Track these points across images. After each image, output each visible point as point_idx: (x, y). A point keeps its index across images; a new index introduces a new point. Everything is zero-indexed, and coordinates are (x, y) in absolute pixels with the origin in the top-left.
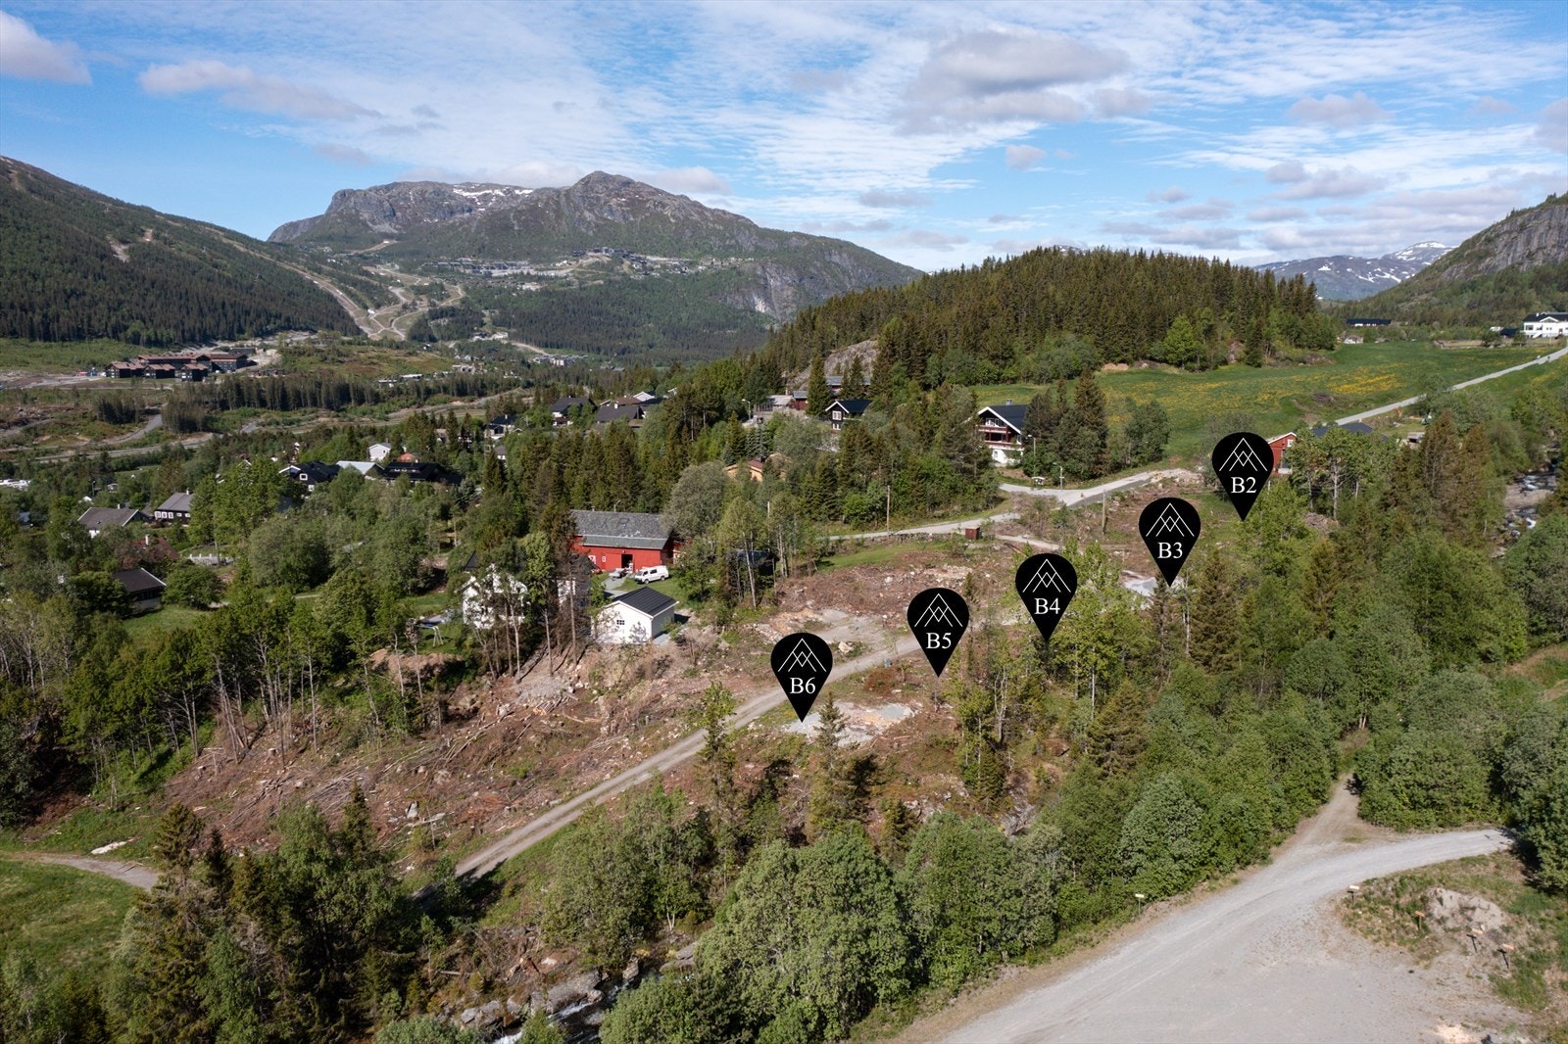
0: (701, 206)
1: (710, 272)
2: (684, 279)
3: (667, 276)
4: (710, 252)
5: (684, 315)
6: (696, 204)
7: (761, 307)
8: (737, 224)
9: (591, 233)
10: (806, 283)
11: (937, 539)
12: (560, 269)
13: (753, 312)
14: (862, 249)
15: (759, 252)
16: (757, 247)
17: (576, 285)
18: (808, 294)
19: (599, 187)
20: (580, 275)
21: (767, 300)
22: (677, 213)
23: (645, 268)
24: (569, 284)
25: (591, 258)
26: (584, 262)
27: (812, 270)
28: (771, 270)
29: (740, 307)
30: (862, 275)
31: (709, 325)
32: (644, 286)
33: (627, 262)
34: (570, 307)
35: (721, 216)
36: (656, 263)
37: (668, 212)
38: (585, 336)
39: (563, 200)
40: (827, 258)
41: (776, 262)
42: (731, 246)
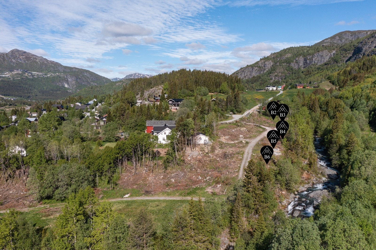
0: (47, 60)
1: (51, 77)
2: (44, 78)
3: (39, 77)
4: (51, 71)
5: (45, 88)
6: (45, 59)
7: (66, 86)
8: (57, 65)
9: (15, 65)
10: (78, 80)
11: (230, 123)
12: (6, 74)
13: (64, 87)
14: (92, 72)
15: (64, 72)
16: (64, 71)
17: (12, 79)
18: (79, 83)
19: (17, 53)
20: (13, 76)
21: (68, 84)
22: (40, 61)
23: (32, 75)
24: (9, 79)
25: (15, 72)
26: (14, 73)
27: (80, 77)
28: (69, 77)
29: (61, 86)
30: (92, 79)
31: (52, 90)
32: (33, 80)
33: (27, 73)
34: (11, 85)
35: (52, 62)
36: (35, 74)
37: (37, 61)
38: (16, 93)
39: (5, 56)
40: (83, 74)
41: (70, 74)
42: (57, 70)
